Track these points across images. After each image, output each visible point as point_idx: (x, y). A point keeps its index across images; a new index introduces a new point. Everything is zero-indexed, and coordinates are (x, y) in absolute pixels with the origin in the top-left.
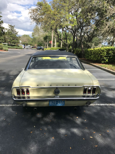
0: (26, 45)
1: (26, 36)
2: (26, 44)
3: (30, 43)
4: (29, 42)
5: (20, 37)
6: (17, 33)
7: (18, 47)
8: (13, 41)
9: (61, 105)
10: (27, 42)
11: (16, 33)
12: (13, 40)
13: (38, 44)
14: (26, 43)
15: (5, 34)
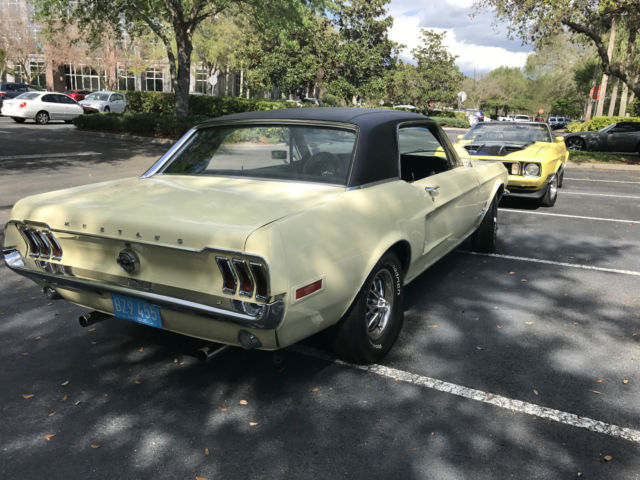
0: (501, 111)
1: (508, 71)
2: (501, 107)
3: (521, 101)
4: (516, 98)
5: (461, 78)
6: (452, 60)
7: (448, 119)
8: (432, 94)
9: (151, 324)
10: (509, 100)
11: (449, 60)
12: (433, 89)
13: (554, 107)
14: (502, 103)
15: (395, 68)
